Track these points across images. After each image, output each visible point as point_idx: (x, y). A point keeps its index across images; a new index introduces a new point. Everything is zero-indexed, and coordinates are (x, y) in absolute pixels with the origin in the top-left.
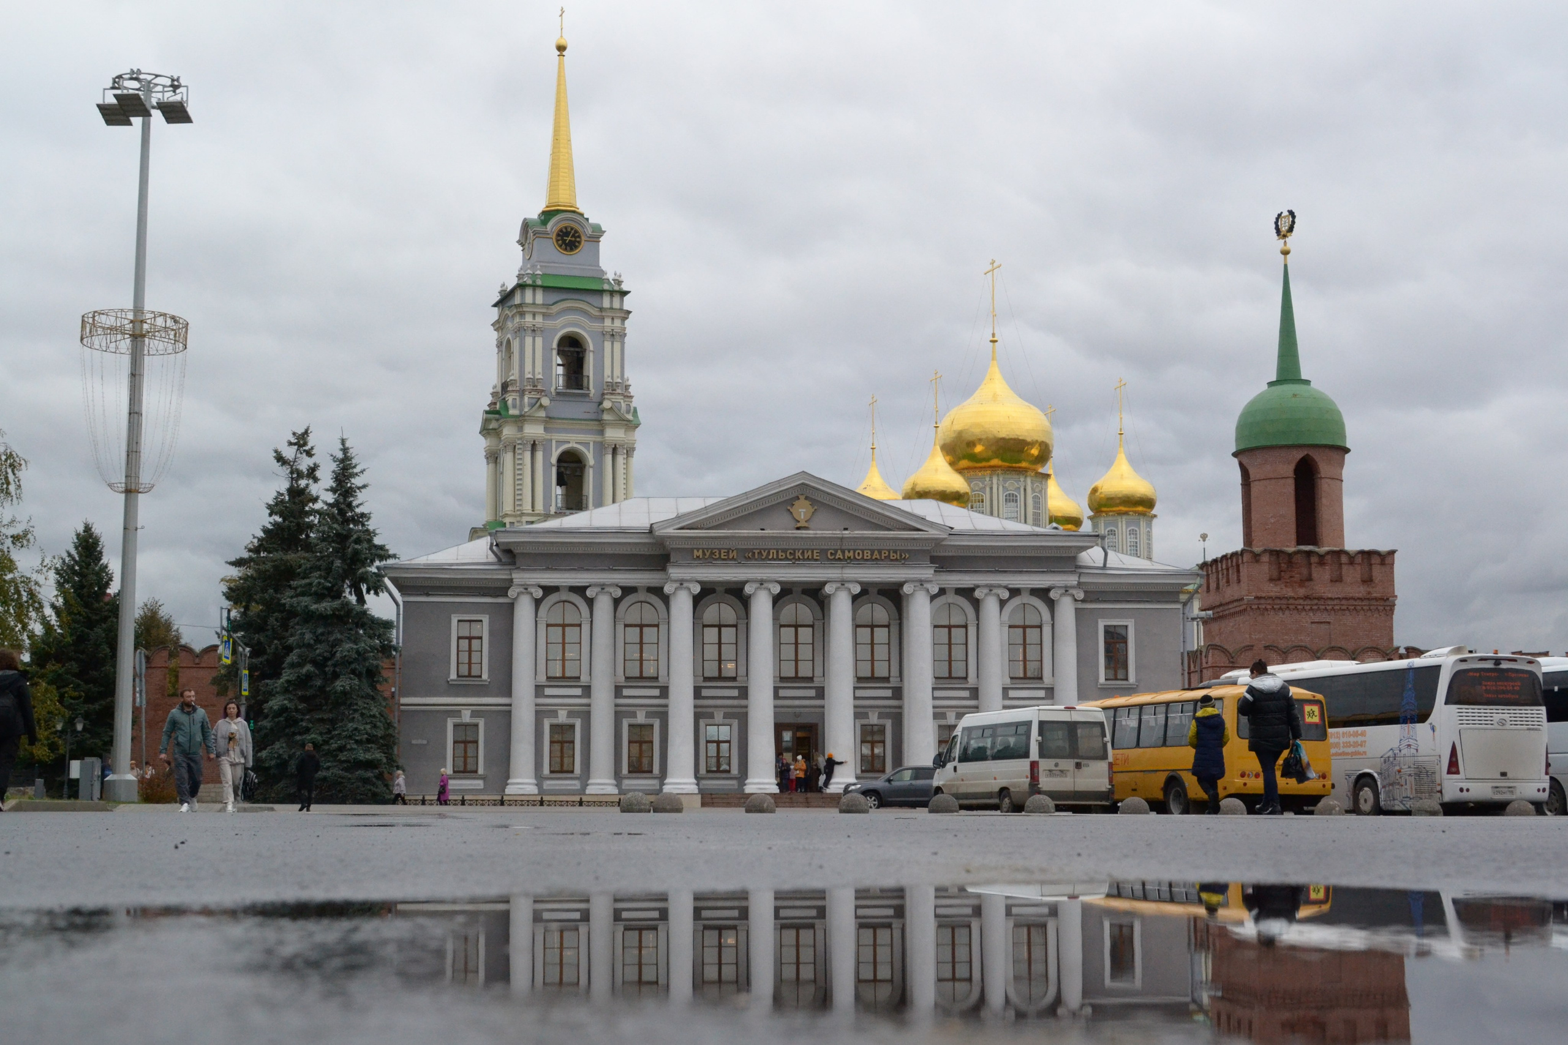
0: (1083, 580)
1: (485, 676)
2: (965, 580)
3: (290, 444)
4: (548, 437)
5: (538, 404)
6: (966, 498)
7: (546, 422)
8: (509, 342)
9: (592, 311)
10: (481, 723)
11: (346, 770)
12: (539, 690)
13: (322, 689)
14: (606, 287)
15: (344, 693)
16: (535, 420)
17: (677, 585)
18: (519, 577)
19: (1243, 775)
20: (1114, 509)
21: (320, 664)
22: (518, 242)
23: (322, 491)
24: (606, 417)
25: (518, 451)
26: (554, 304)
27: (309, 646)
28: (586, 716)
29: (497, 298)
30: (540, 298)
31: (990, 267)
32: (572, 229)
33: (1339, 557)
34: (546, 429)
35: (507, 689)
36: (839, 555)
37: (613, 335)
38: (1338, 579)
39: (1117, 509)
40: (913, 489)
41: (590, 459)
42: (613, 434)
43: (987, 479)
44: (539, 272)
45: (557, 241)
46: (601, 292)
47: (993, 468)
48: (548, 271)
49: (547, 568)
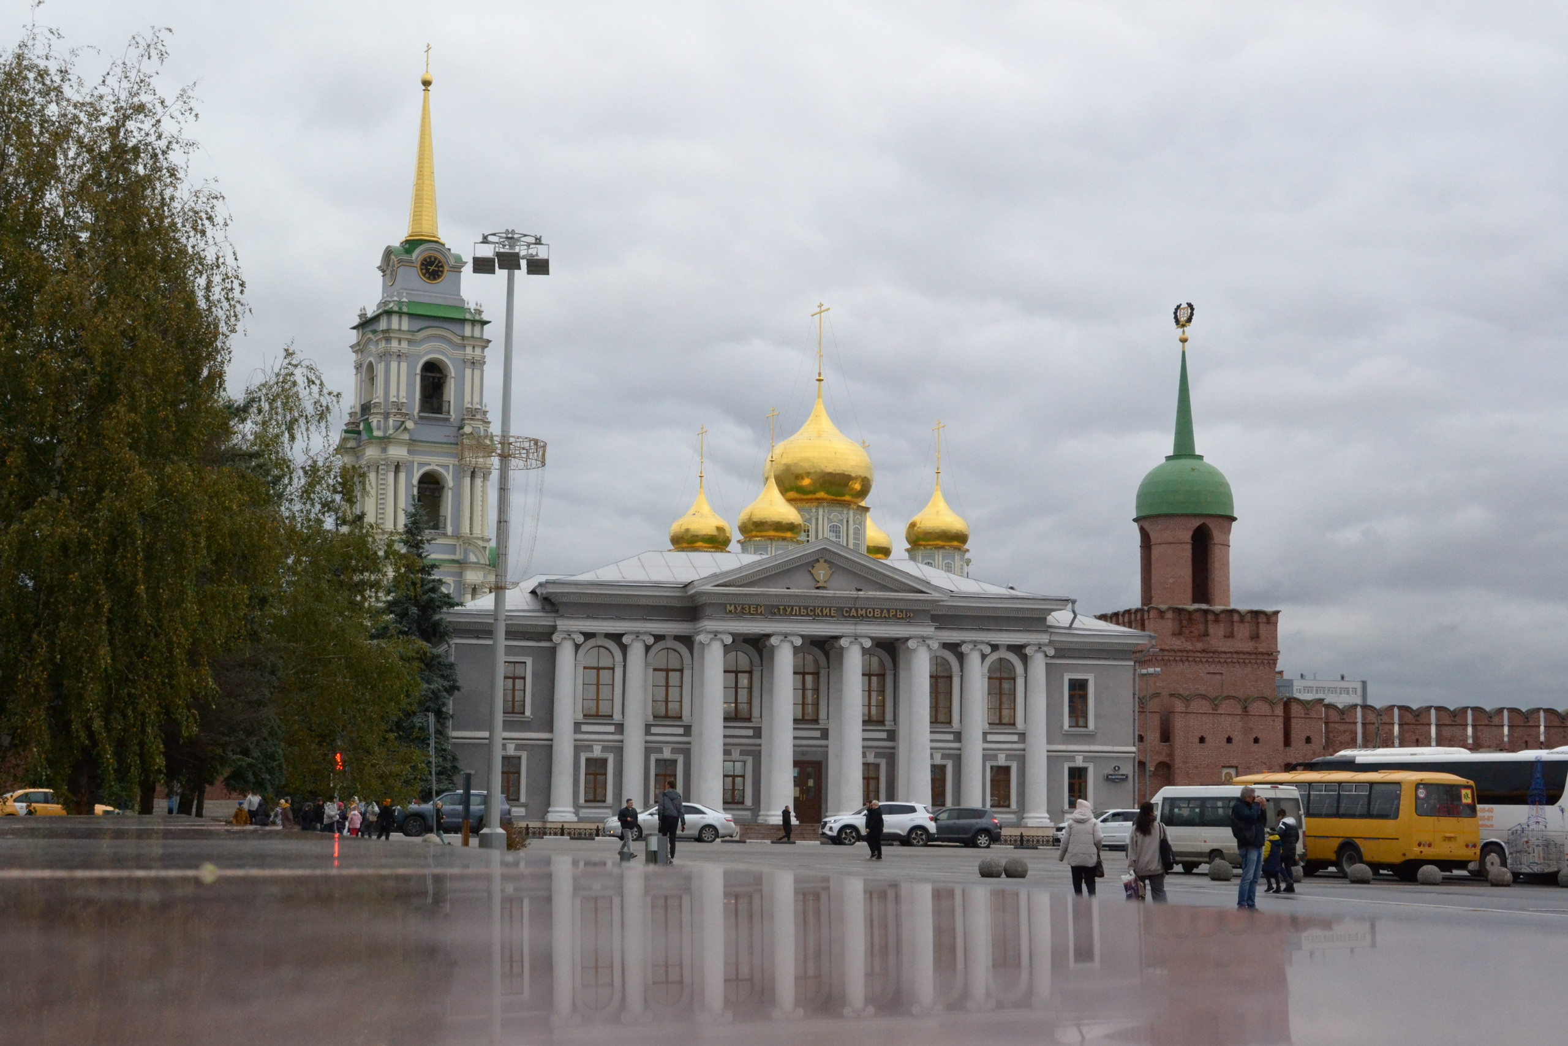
0: (1054, 638)
1: (529, 713)
2: (953, 636)
4: (411, 459)
5: (402, 428)
6: (797, 528)
7: (409, 444)
8: (370, 365)
9: (455, 340)
10: (524, 755)
12: (577, 726)
14: (468, 316)
16: (401, 443)
17: (712, 636)
18: (562, 624)
19: (1419, 845)
20: (932, 543)
22: (379, 268)
24: (466, 441)
25: (381, 472)
26: (419, 331)
28: (619, 751)
29: (356, 321)
30: (405, 324)
31: (818, 310)
32: (436, 259)
33: (1232, 616)
34: (409, 452)
35: (549, 725)
36: (853, 612)
37: (473, 363)
38: (1230, 635)
39: (935, 543)
40: (750, 519)
41: (449, 481)
43: (814, 510)
44: (405, 300)
45: (422, 269)
46: (462, 321)
47: (820, 500)
48: (413, 299)
49: (590, 617)
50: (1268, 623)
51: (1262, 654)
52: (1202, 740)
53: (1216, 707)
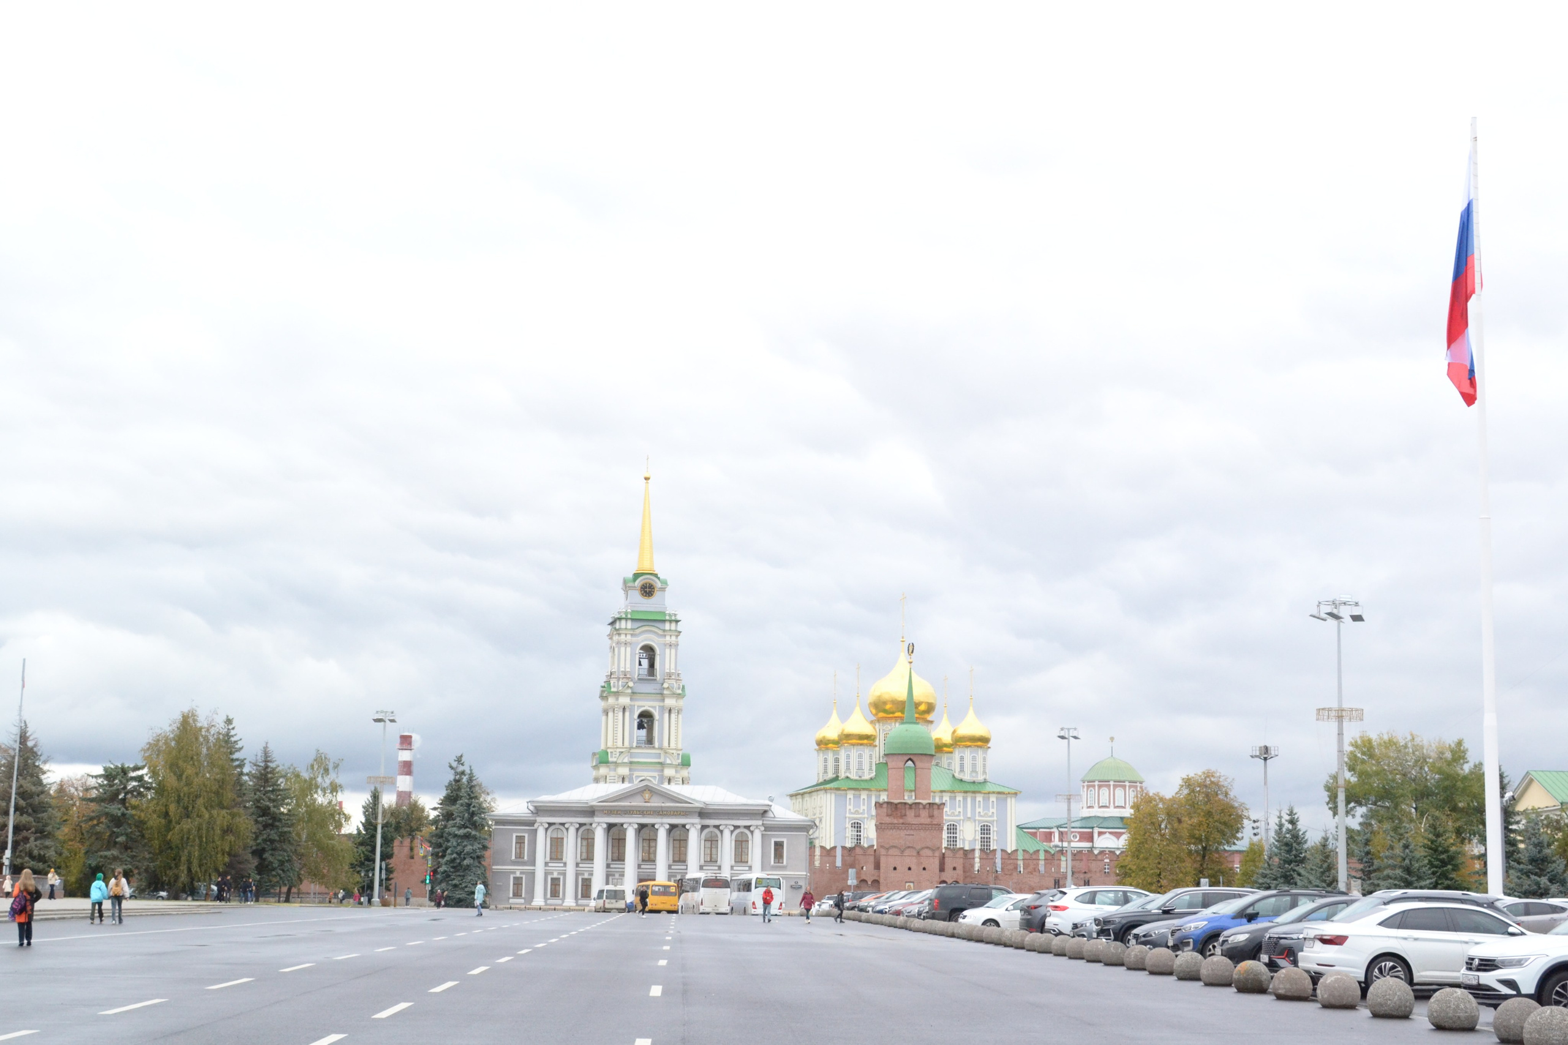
0: (765, 822)
1: (526, 858)
2: (717, 822)
3: (455, 761)
4: (633, 703)
5: (627, 685)
6: (873, 738)
7: (631, 696)
8: (614, 647)
9: (659, 632)
10: (524, 877)
11: (468, 895)
12: (546, 864)
13: (460, 863)
14: (667, 618)
15: (468, 866)
16: (625, 695)
17: (598, 824)
18: (539, 819)
20: (965, 743)
21: (459, 854)
22: (621, 591)
23: (465, 779)
24: (665, 692)
25: (616, 712)
26: (637, 628)
27: (454, 847)
28: (564, 874)
30: (629, 625)
32: (650, 583)
34: (631, 700)
35: (533, 862)
36: (661, 813)
37: (671, 645)
38: (917, 816)
39: (967, 743)
41: (656, 715)
42: (670, 702)
43: (886, 725)
44: (629, 610)
45: (642, 591)
46: (664, 621)
47: (897, 718)
48: (635, 609)
49: (550, 816)
50: (939, 809)
51: (935, 825)
52: (895, 869)
53: (903, 852)
